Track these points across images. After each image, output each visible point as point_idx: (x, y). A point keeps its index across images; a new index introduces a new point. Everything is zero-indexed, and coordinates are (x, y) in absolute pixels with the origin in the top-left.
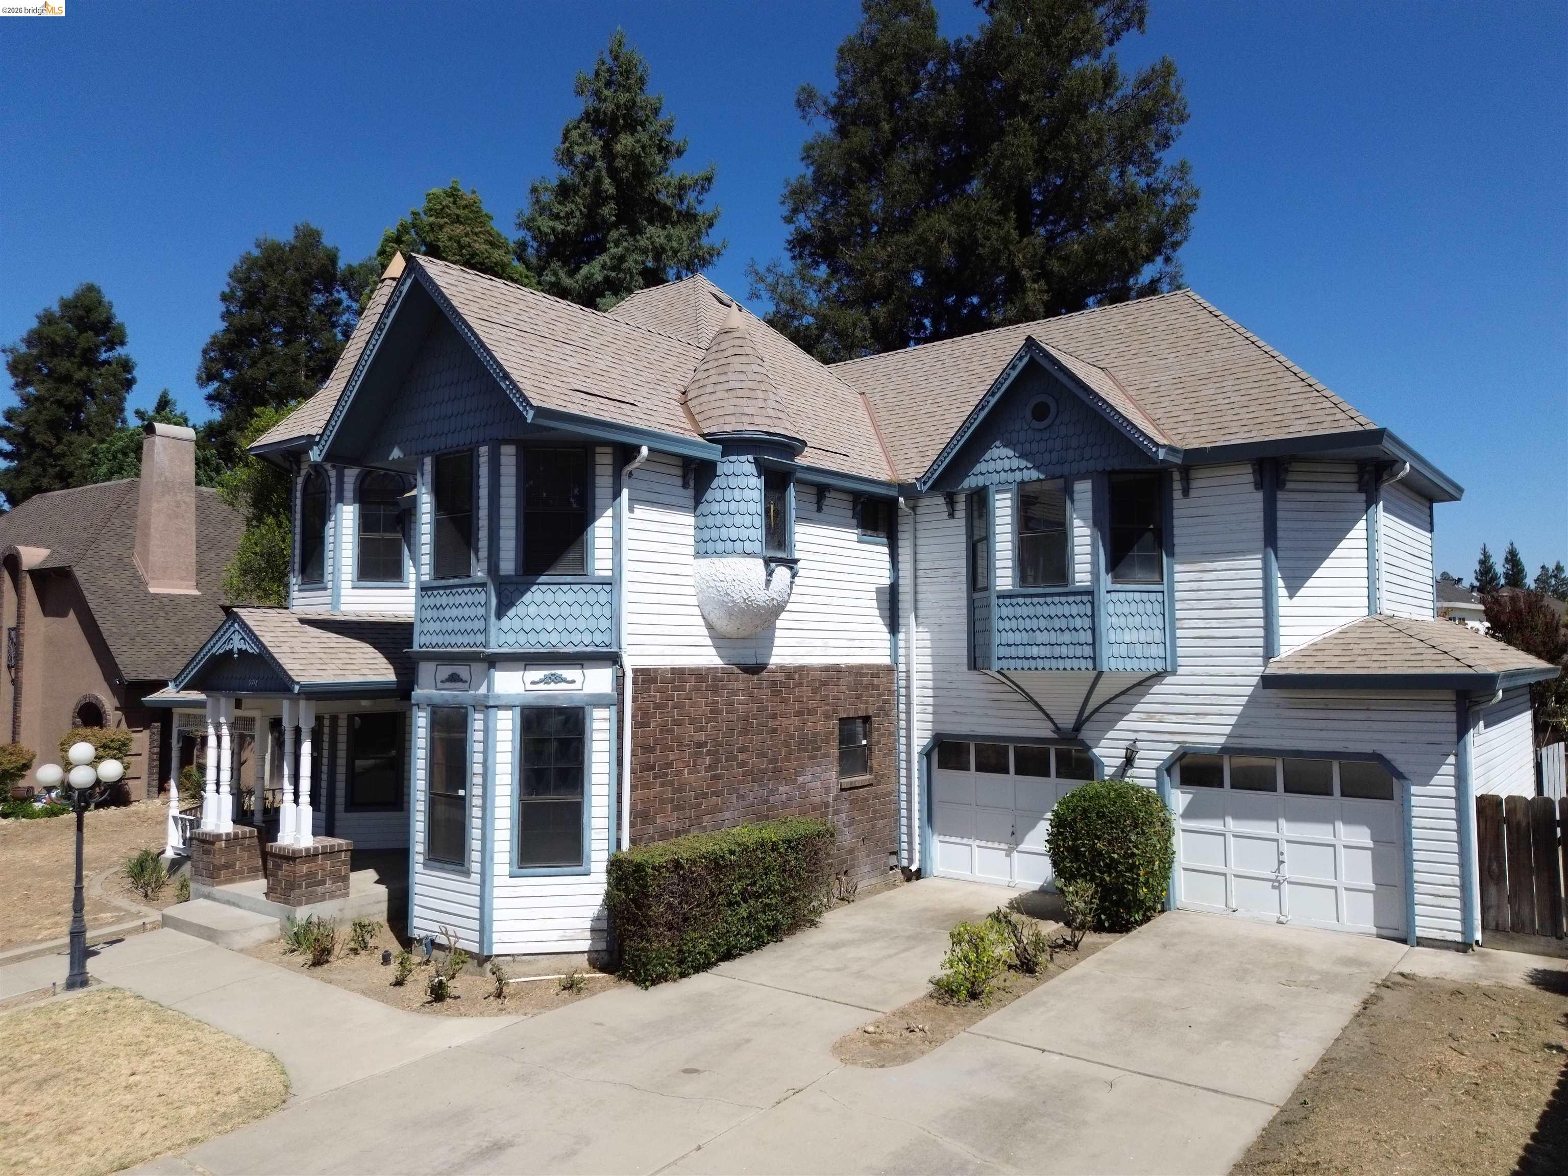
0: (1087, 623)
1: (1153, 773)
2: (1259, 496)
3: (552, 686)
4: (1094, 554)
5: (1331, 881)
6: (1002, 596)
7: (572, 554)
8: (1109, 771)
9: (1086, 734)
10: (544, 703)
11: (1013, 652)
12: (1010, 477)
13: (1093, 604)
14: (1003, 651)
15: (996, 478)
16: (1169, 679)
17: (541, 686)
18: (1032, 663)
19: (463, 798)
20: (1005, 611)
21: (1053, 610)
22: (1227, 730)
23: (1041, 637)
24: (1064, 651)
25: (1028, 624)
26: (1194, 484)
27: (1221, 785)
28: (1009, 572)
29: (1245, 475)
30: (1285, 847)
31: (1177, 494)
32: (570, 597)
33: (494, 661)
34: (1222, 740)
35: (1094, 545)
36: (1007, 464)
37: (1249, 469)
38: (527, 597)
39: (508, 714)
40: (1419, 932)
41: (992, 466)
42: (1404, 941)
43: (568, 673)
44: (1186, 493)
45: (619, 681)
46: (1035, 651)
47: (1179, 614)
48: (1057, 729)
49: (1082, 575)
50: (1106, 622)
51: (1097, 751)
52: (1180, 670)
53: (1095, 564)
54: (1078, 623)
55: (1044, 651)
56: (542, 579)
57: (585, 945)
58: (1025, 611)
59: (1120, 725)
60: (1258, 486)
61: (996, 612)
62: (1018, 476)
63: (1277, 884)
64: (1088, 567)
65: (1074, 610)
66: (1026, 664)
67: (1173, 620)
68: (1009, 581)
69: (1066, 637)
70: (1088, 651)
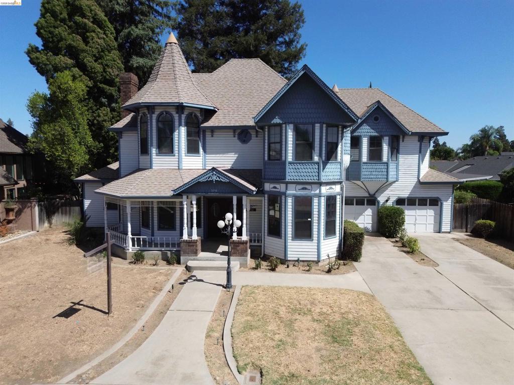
0: (386, 170)
1: (392, 203)
2: (419, 143)
3: (331, 190)
4: (388, 154)
5: (425, 223)
6: (364, 163)
7: (334, 155)
8: (381, 203)
9: (376, 196)
10: (330, 195)
11: (366, 177)
12: (368, 134)
13: (387, 166)
14: (363, 177)
15: (363, 134)
16: (397, 183)
17: (329, 190)
18: (371, 180)
19: (311, 221)
20: (364, 167)
21: (377, 167)
22: (409, 193)
23: (374, 173)
24: (379, 176)
25: (371, 170)
26: (405, 139)
27: (405, 205)
28: (366, 157)
29: (416, 138)
30: (417, 217)
31: (401, 141)
32: (334, 167)
33: (320, 184)
34: (408, 195)
35: (388, 152)
36: (367, 131)
37: (417, 137)
38: (327, 167)
39: (323, 198)
40: (443, 231)
41: (362, 131)
42: (439, 233)
43: (333, 187)
44: (403, 141)
45: (342, 189)
46: (372, 177)
47: (400, 168)
48: (369, 194)
49: (385, 159)
50: (390, 170)
51: (378, 199)
52: (399, 181)
53: (388, 156)
54: (383, 170)
55: (374, 177)
56: (330, 162)
57: (335, 255)
58: (370, 167)
59: (385, 193)
60: (419, 141)
61: (362, 167)
62: (370, 134)
63: (415, 225)
64: (387, 157)
65: (383, 167)
66: (369, 179)
67: (398, 169)
68: (366, 159)
69: (380, 173)
70: (385, 177)
